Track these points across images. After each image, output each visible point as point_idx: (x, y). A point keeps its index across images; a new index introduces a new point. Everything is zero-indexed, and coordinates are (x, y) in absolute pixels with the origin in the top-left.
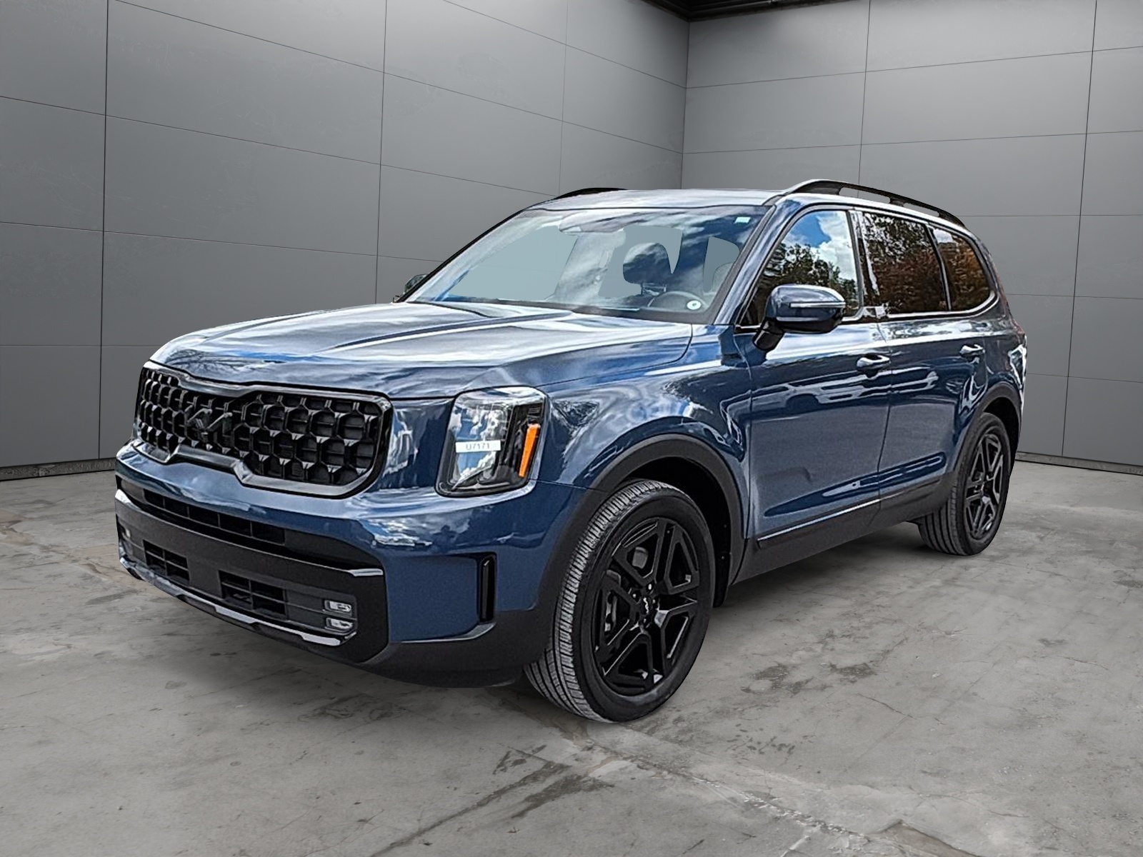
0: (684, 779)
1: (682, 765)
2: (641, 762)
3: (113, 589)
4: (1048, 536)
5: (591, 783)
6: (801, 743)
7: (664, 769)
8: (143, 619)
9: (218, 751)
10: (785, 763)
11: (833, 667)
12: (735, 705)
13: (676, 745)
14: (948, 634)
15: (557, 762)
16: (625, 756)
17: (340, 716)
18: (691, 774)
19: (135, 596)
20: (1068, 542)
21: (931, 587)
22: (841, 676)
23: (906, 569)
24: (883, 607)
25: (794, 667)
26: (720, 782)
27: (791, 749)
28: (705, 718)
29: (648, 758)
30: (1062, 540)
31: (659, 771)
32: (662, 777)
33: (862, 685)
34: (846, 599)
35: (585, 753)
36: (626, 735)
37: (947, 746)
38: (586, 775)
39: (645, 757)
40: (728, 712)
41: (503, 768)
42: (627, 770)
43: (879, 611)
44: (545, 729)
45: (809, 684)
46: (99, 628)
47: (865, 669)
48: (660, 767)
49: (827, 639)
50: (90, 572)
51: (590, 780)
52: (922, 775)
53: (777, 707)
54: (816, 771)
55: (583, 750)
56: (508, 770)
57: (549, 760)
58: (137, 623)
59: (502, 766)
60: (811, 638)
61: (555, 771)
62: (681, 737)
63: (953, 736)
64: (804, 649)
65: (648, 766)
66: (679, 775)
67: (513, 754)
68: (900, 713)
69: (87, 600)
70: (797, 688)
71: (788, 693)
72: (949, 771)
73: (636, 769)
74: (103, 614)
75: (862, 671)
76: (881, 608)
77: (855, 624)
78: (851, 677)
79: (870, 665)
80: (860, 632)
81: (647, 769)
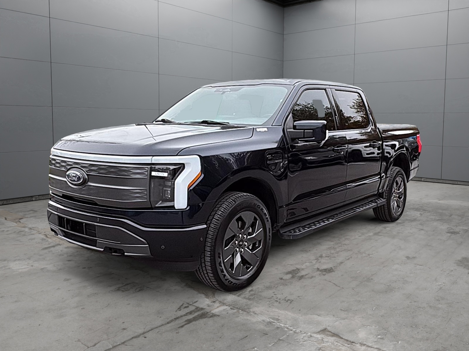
0: (247, 313)
1: (248, 308)
2: (232, 307)
3: (52, 244)
4: (424, 214)
5: (211, 315)
6: (296, 299)
7: (240, 309)
8: (60, 255)
9: (78, 304)
10: (288, 307)
11: (318, 269)
12: (275, 284)
13: (248, 300)
14: (368, 255)
15: (200, 307)
16: (227, 305)
17: (124, 290)
18: (250, 311)
19: (59, 246)
20: (432, 216)
21: (368, 236)
22: (320, 273)
23: (360, 229)
24: (346, 245)
25: (303, 269)
26: (260, 314)
27: (291, 301)
28: (262, 290)
29: (235, 305)
30: (430, 215)
31: (238, 310)
32: (239, 312)
33: (328, 276)
34: (332, 241)
35: (212, 303)
36: (229, 296)
37: (354, 299)
38: (210, 312)
39: (234, 305)
40: (271, 287)
41: (180, 309)
42: (226, 310)
43: (344, 246)
44: (199, 294)
45: (307, 276)
46: (44, 259)
47: (331, 270)
48: (239, 309)
49: (319, 258)
50: (45, 237)
51: (211, 314)
52: (340, 311)
53: (291, 285)
54: (299, 309)
55: (212, 302)
56: (181, 310)
57: (198, 306)
58: (58, 256)
59: (179, 309)
60: (312, 257)
61: (199, 310)
62: (250, 297)
63: (357, 296)
64: (309, 262)
65: (234, 308)
66: (245, 311)
67: (185, 304)
68: (339, 287)
69: (42, 248)
70: (301, 277)
71: (297, 280)
72: (351, 309)
73: (229, 310)
74: (46, 253)
75: (329, 271)
76: (345, 245)
77: (332, 251)
78: (324, 273)
79: (333, 268)
80: (333, 255)
81: (234, 309)
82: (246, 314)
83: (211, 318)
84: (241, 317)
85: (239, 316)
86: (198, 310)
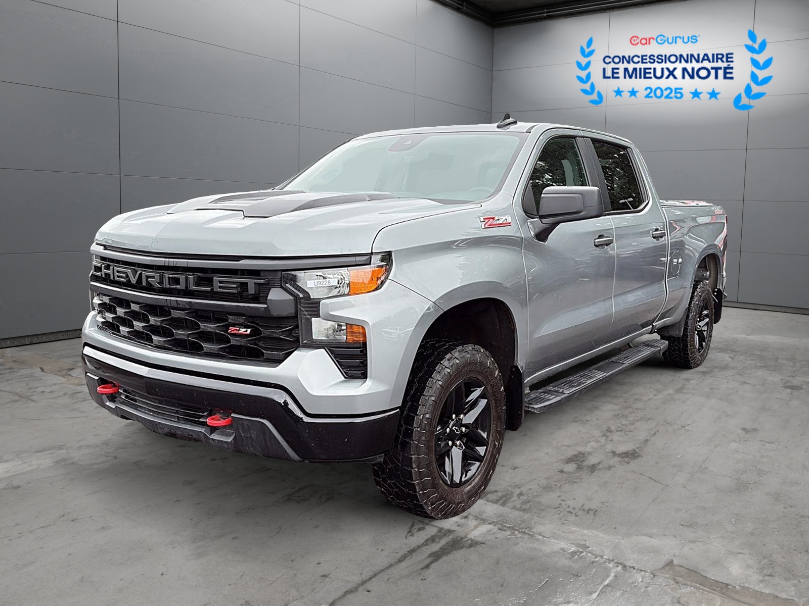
82: (529, 538)
83: (472, 549)
84: (522, 544)
85: (518, 543)
86: (443, 534)
